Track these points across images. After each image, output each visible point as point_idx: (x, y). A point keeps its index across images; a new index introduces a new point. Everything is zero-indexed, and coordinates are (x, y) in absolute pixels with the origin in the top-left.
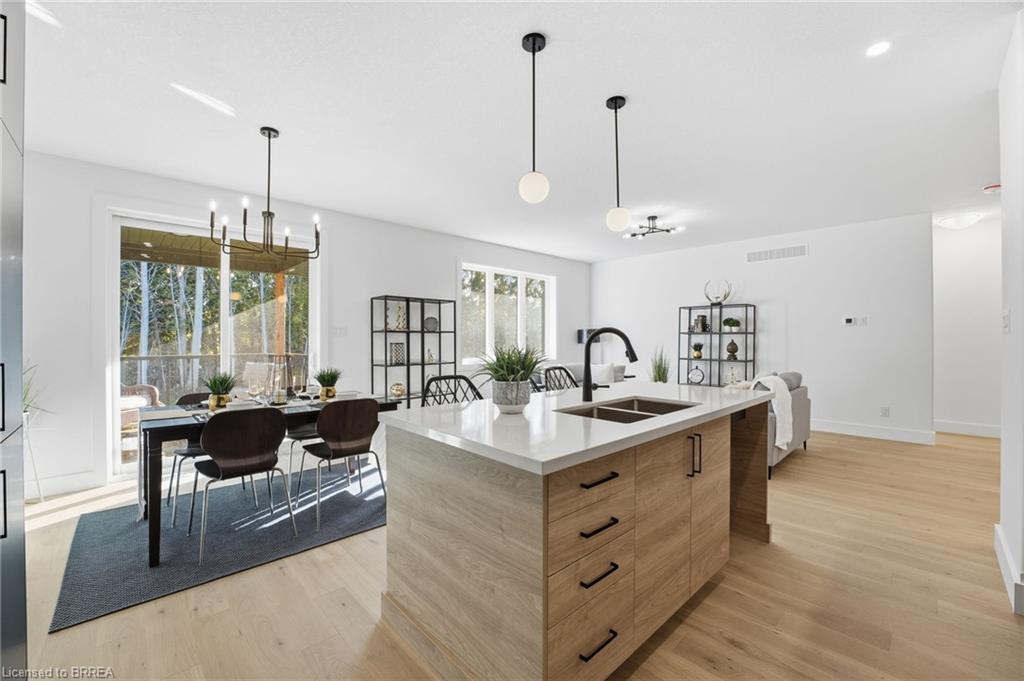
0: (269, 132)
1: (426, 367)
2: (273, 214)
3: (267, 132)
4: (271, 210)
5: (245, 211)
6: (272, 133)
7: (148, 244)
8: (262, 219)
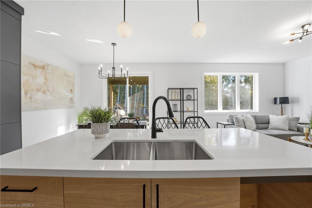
0: (114, 44)
1: (184, 113)
2: (115, 68)
3: (113, 44)
4: (114, 67)
5: (121, 69)
6: (115, 45)
7: (131, 80)
8: (112, 69)
